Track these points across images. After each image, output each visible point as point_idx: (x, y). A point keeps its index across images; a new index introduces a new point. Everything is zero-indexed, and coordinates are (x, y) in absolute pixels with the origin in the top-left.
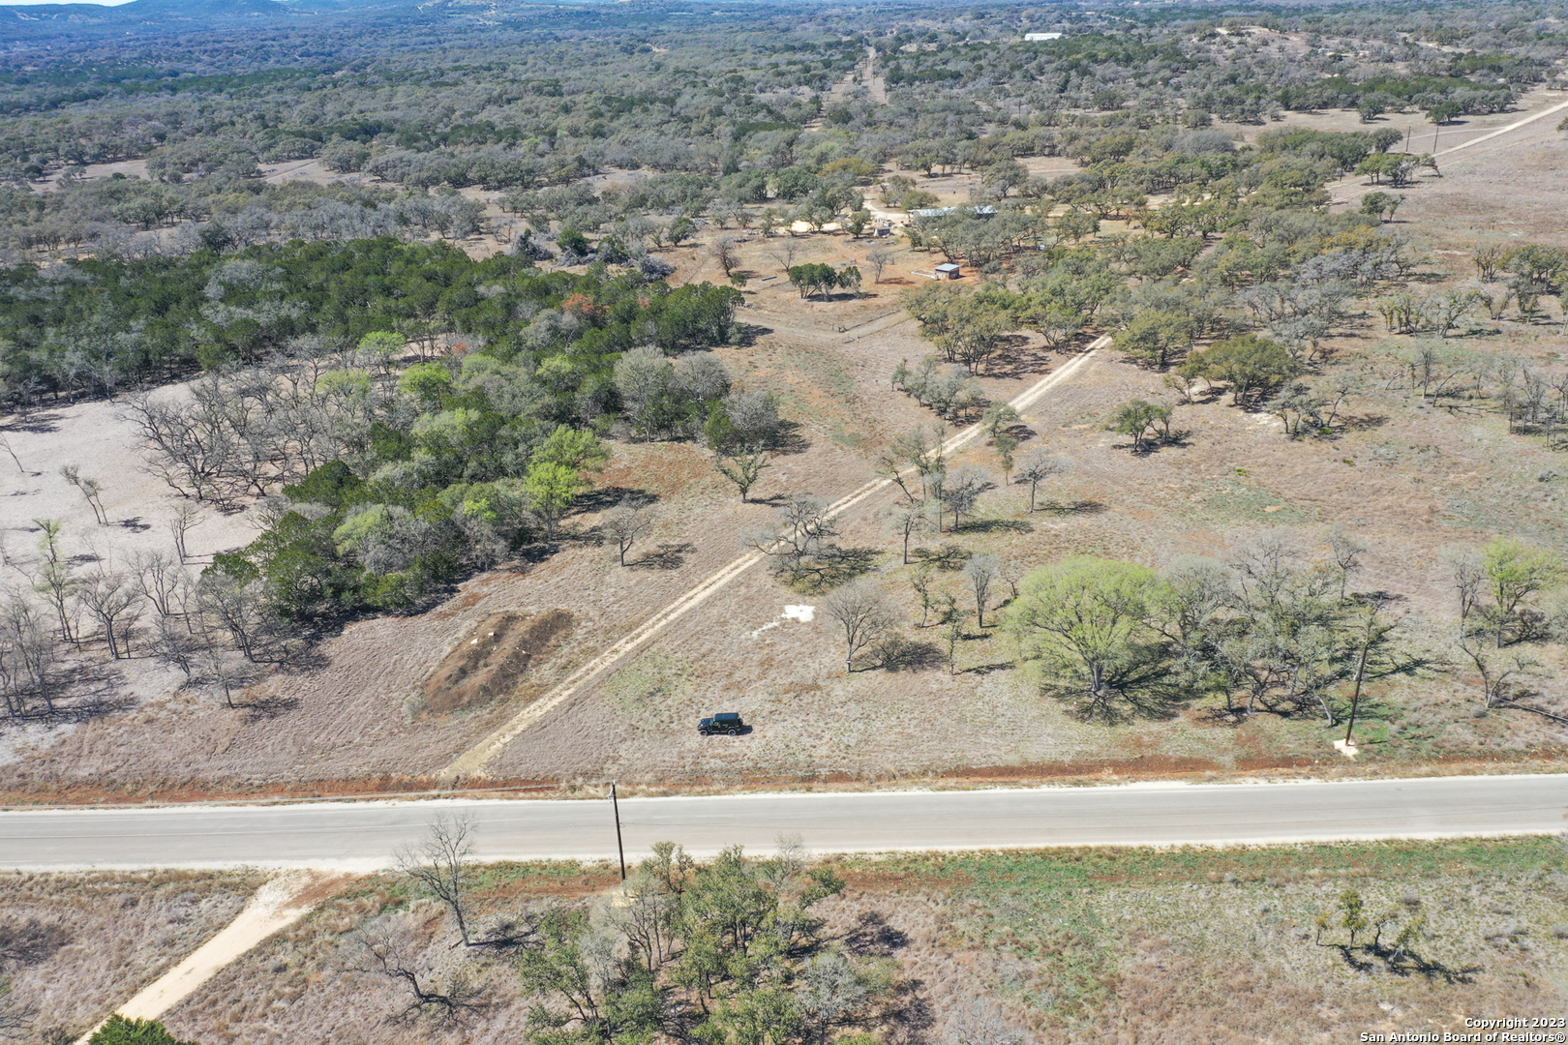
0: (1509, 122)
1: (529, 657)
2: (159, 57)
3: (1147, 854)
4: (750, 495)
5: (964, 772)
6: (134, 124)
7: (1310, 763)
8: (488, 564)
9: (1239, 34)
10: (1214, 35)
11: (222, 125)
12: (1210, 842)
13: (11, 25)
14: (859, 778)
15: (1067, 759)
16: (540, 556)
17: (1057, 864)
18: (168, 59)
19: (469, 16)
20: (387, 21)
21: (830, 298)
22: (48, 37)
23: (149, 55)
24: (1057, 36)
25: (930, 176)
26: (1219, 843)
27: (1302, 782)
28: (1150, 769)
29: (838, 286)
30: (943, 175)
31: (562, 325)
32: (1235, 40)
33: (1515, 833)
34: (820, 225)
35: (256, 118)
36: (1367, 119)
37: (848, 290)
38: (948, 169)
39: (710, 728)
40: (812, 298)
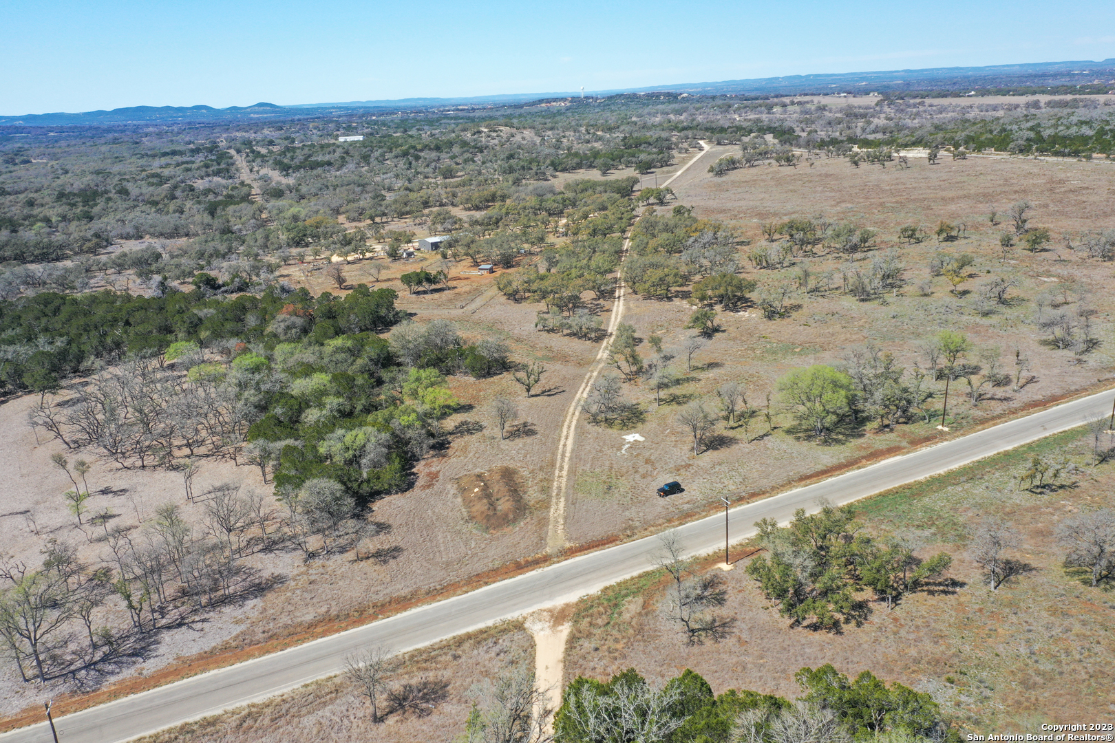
0: (676, 171)
1: (516, 490)
4: (532, 392)
9: (495, 131)
10: (480, 132)
12: (938, 472)
14: (764, 493)
17: (891, 497)
21: (431, 292)
24: (361, 138)
26: (942, 471)
32: (494, 134)
33: (1036, 439)
36: (604, 174)
37: (439, 286)
38: (384, 219)
40: (418, 293)
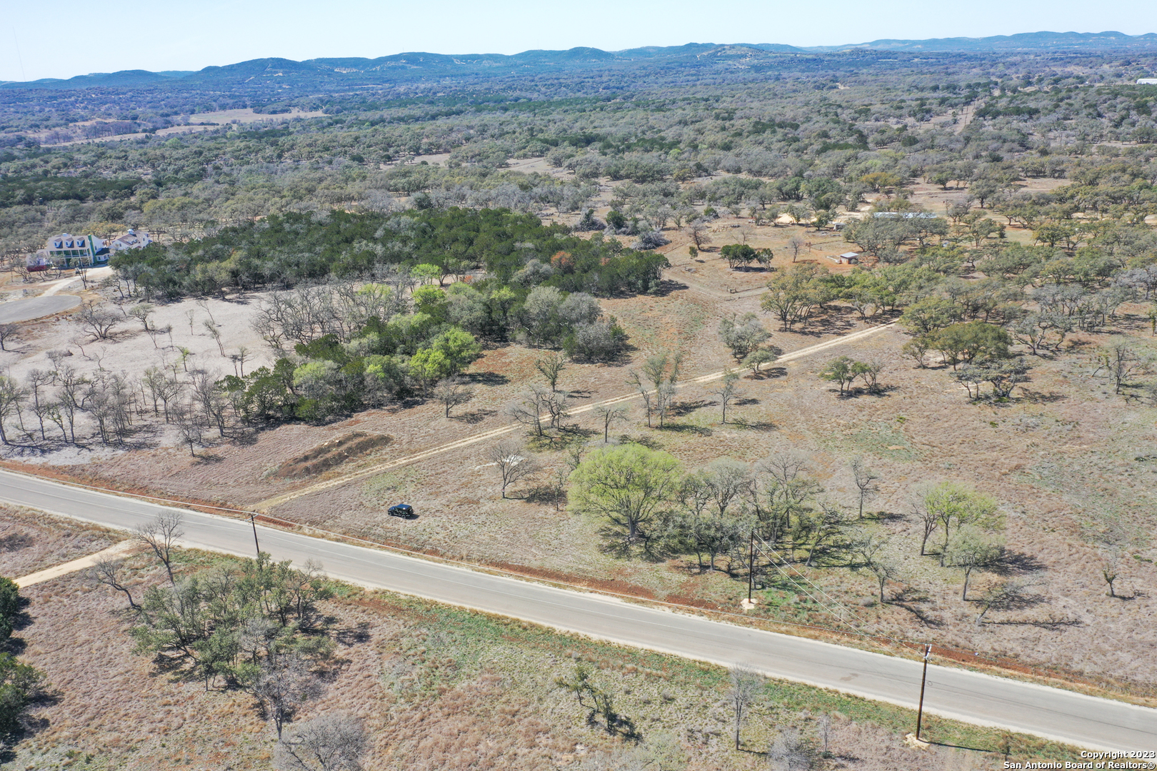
1: (347, 457)
2: (515, 89)
3: (549, 632)
4: (558, 388)
5: (503, 565)
6: (459, 131)
7: (714, 607)
8: (379, 405)
11: (508, 133)
12: (593, 635)
13: (449, 67)
14: (442, 555)
15: (566, 571)
16: (408, 405)
18: (521, 90)
19: (730, 62)
20: (672, 65)
21: (748, 270)
22: (465, 75)
23: (510, 88)
25: (945, 189)
26: (598, 637)
27: (695, 617)
28: (611, 588)
29: (755, 260)
30: (957, 189)
31: (541, 271)
34: (798, 219)
35: (529, 129)
37: (763, 265)
39: (394, 512)
40: (738, 269)
